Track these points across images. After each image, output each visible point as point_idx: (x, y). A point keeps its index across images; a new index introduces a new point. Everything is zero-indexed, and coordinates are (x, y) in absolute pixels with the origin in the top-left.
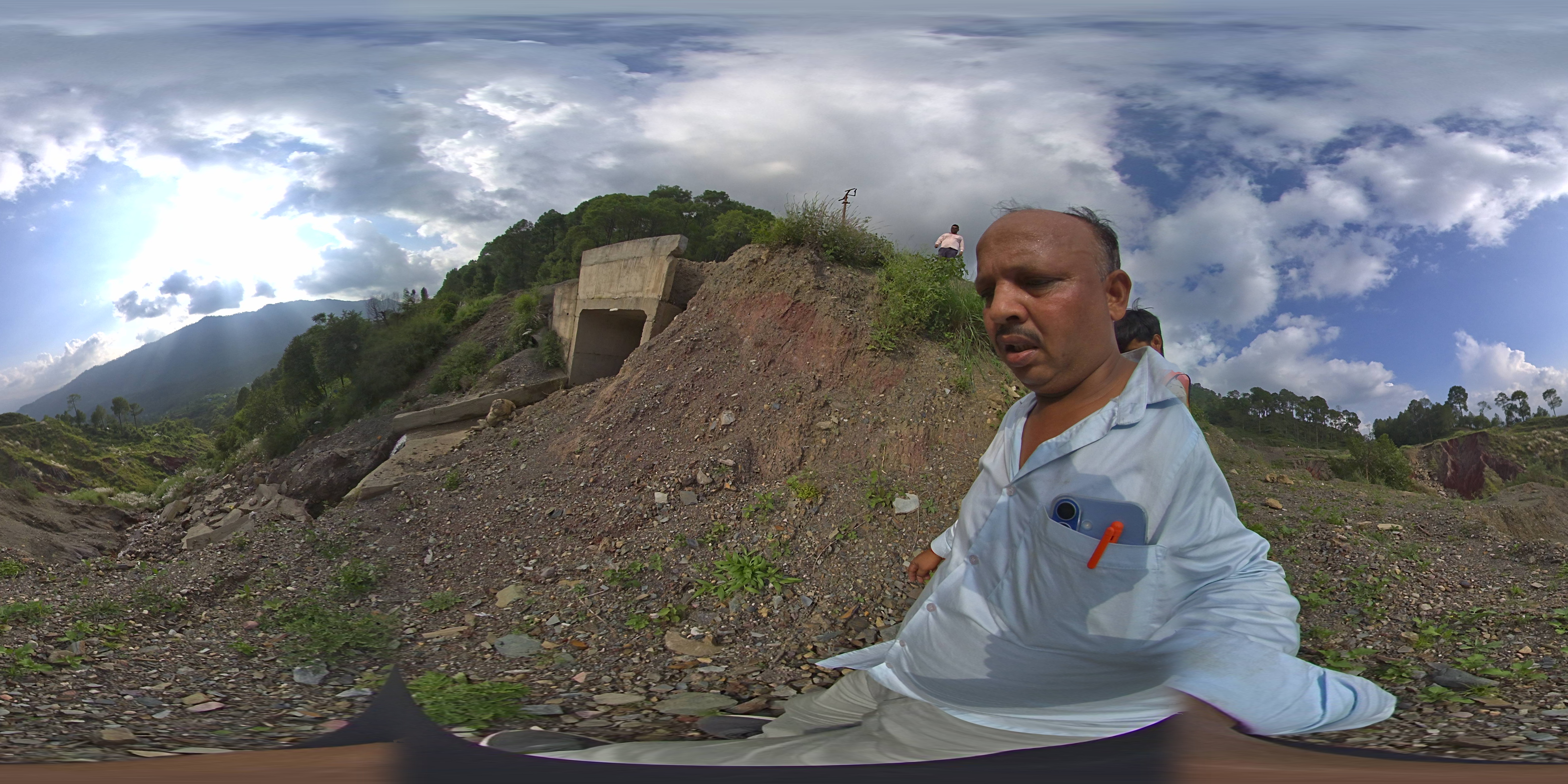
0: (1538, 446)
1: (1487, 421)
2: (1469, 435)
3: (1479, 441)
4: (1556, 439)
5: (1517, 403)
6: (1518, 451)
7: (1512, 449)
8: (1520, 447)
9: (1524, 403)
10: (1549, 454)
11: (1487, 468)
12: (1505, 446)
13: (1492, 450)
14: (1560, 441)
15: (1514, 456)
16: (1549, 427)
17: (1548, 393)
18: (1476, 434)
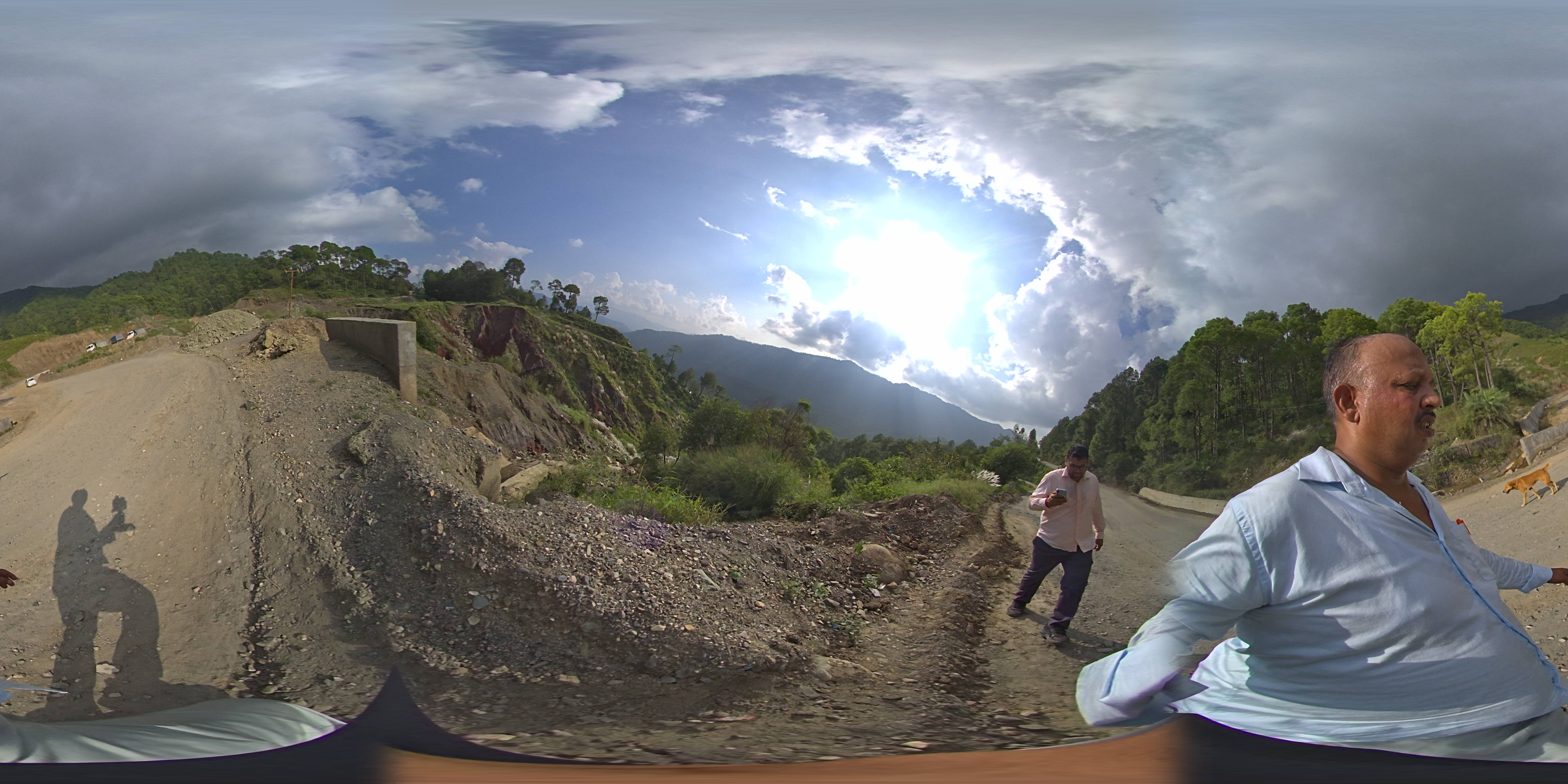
0: (564, 339)
1: (533, 298)
2: (510, 307)
3: (516, 316)
4: (581, 341)
5: (567, 295)
6: (545, 337)
7: (541, 332)
8: (548, 334)
9: (573, 298)
10: (568, 350)
11: (512, 341)
12: (535, 328)
13: (523, 327)
14: (584, 344)
15: (539, 339)
16: (583, 328)
17: (598, 299)
18: (517, 308)
